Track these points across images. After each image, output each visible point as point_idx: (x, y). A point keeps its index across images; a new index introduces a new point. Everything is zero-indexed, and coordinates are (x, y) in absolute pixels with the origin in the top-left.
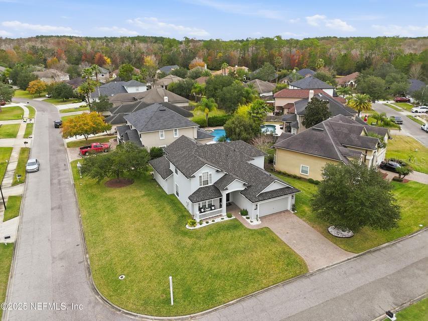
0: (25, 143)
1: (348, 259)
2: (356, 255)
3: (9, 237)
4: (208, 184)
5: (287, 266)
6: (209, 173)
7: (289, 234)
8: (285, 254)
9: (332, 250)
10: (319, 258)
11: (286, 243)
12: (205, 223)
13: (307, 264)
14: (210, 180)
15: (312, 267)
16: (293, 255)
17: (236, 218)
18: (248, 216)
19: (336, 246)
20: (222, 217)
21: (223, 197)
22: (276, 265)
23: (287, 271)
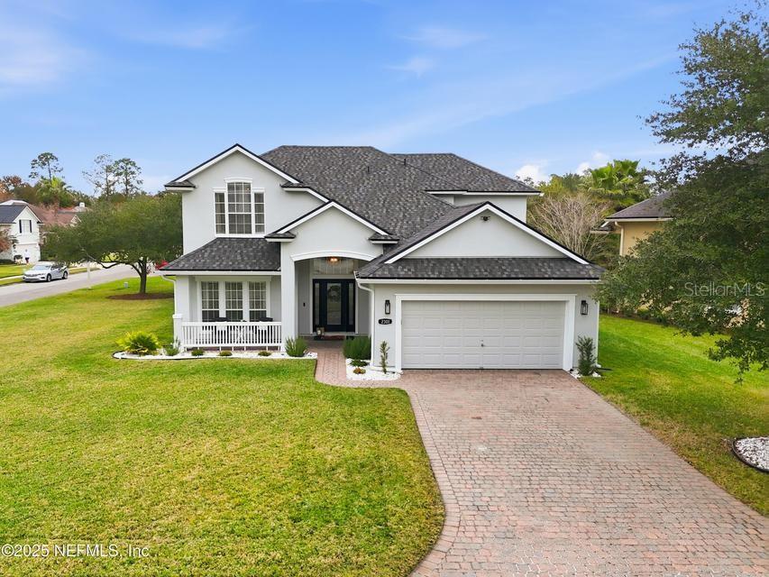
4: (251, 233)
5: (295, 520)
6: (254, 190)
7: (475, 421)
8: (359, 472)
9: (702, 523)
10: (565, 536)
11: (421, 443)
12: (189, 355)
13: (443, 545)
14: (260, 218)
15: (457, 566)
16: (398, 486)
17: (316, 362)
18: (367, 361)
19: (754, 513)
20: (267, 351)
21: (282, 273)
22: (237, 500)
23: (264, 537)
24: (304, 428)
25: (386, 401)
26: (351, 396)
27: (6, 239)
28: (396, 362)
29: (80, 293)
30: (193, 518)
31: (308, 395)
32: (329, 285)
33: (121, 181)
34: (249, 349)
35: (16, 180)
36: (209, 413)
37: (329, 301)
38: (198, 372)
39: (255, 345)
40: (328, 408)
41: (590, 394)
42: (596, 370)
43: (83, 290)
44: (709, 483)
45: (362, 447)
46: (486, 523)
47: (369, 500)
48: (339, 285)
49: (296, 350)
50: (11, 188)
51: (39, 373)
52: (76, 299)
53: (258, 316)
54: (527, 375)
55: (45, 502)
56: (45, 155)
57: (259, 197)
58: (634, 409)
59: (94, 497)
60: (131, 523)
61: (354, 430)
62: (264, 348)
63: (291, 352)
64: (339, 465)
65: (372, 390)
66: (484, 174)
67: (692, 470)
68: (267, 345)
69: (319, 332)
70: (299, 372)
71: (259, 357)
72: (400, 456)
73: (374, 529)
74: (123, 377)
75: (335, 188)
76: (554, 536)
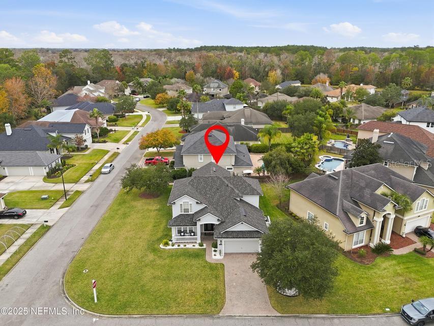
0: (118, 149)
1: (267, 316)
2: (280, 315)
3: (47, 222)
4: (189, 212)
5: (204, 303)
6: (189, 203)
7: (235, 276)
8: (214, 292)
10: (241, 305)
11: (225, 283)
12: (177, 246)
14: (191, 209)
15: (225, 311)
16: (219, 295)
17: (206, 249)
21: (197, 227)
22: (196, 299)
23: (201, 307)
24: (204, 279)
26: (213, 267)
28: (223, 252)
31: (205, 267)
40: (208, 272)
45: (214, 285)
46: (231, 303)
47: (215, 299)
51: (148, 256)
54: (250, 255)
57: (191, 205)
59: (176, 299)
61: (213, 279)
63: (200, 245)
64: (210, 290)
65: (217, 264)
67: (266, 290)
69: (206, 232)
70: (202, 256)
71: (193, 247)
73: (215, 305)
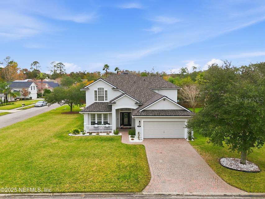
2: (245, 193)
4: (104, 101)
5: (118, 179)
6: (105, 90)
7: (161, 154)
8: (132, 168)
9: (206, 179)
10: (176, 182)
11: (147, 160)
12: (88, 134)
13: (150, 184)
14: (106, 97)
15: (152, 189)
16: (141, 171)
17: (121, 136)
18: (134, 136)
19: (218, 176)
20: (109, 133)
21: (112, 112)
22: (105, 174)
23: (112, 183)
24: (119, 156)
25: (139, 148)
26: (131, 147)
27: (27, 92)
28: (142, 137)
29: (53, 111)
30: (96, 178)
31: (120, 147)
32: (125, 114)
33: (59, 70)
34: (104, 132)
35: (26, 70)
36: (96, 152)
37: (124, 118)
38: (91, 140)
39: (105, 131)
40: (125, 150)
41: (190, 145)
42: (193, 138)
43: (53, 110)
44: (211, 169)
45: (133, 161)
46: (160, 179)
47: (134, 174)
48: (127, 114)
49: (116, 133)
50: (25, 72)
51: (51, 140)
52: (53, 114)
53: (106, 123)
54: (175, 140)
55: (63, 175)
56: (35, 62)
57: (106, 91)
58: (199, 150)
59: (74, 174)
60: (83, 180)
61: (131, 157)
62: (108, 132)
63: (115, 133)
64: (127, 166)
65: (136, 145)
66: (166, 83)
67: (208, 166)
68: (108, 131)
69: (122, 126)
70: (117, 140)
71: (106, 135)
72: (142, 163)
73: (135, 181)
74: (73, 142)
75: (126, 88)
76: (173, 182)
